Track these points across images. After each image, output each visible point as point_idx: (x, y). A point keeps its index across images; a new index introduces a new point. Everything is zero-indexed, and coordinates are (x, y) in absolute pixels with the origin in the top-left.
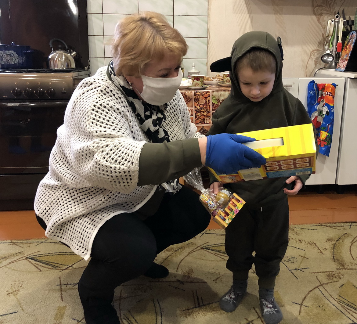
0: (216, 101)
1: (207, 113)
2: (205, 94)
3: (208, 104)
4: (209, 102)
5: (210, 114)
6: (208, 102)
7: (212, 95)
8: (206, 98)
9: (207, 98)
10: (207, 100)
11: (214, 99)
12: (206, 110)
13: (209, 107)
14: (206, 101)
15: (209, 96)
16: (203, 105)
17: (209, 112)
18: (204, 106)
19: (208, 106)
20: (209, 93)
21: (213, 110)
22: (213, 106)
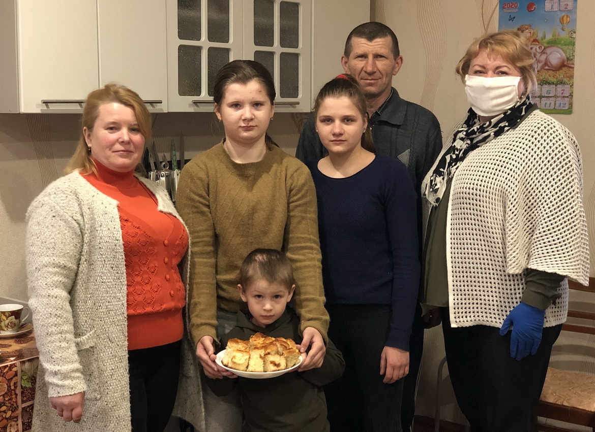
0: (28, 382)
1: (13, 412)
2: (7, 372)
3: (13, 392)
4: (16, 387)
5: (17, 412)
6: (13, 388)
7: (22, 371)
8: (10, 380)
10: (12, 384)
11: (25, 378)
12: (9, 405)
13: (16, 397)
14: (10, 386)
15: (16, 375)
16: (3, 395)
17: (16, 408)
18: (7, 399)
20: (14, 369)
21: (23, 402)
22: (22, 393)
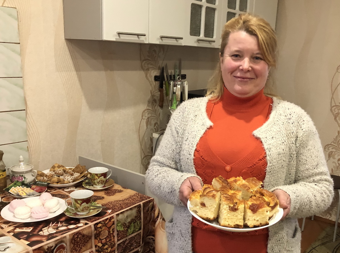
0: (122, 227)
1: (112, 248)
2: (108, 223)
3: (112, 235)
4: (113, 232)
5: (115, 247)
6: (111, 232)
7: (117, 221)
8: (109, 228)
9: (111, 226)
10: (111, 230)
11: (119, 225)
12: (109, 244)
13: (114, 238)
14: (110, 232)
15: (113, 224)
16: (105, 238)
17: (114, 245)
18: (108, 240)
19: (112, 238)
20: (113, 220)
21: (118, 240)
22: (118, 234)
